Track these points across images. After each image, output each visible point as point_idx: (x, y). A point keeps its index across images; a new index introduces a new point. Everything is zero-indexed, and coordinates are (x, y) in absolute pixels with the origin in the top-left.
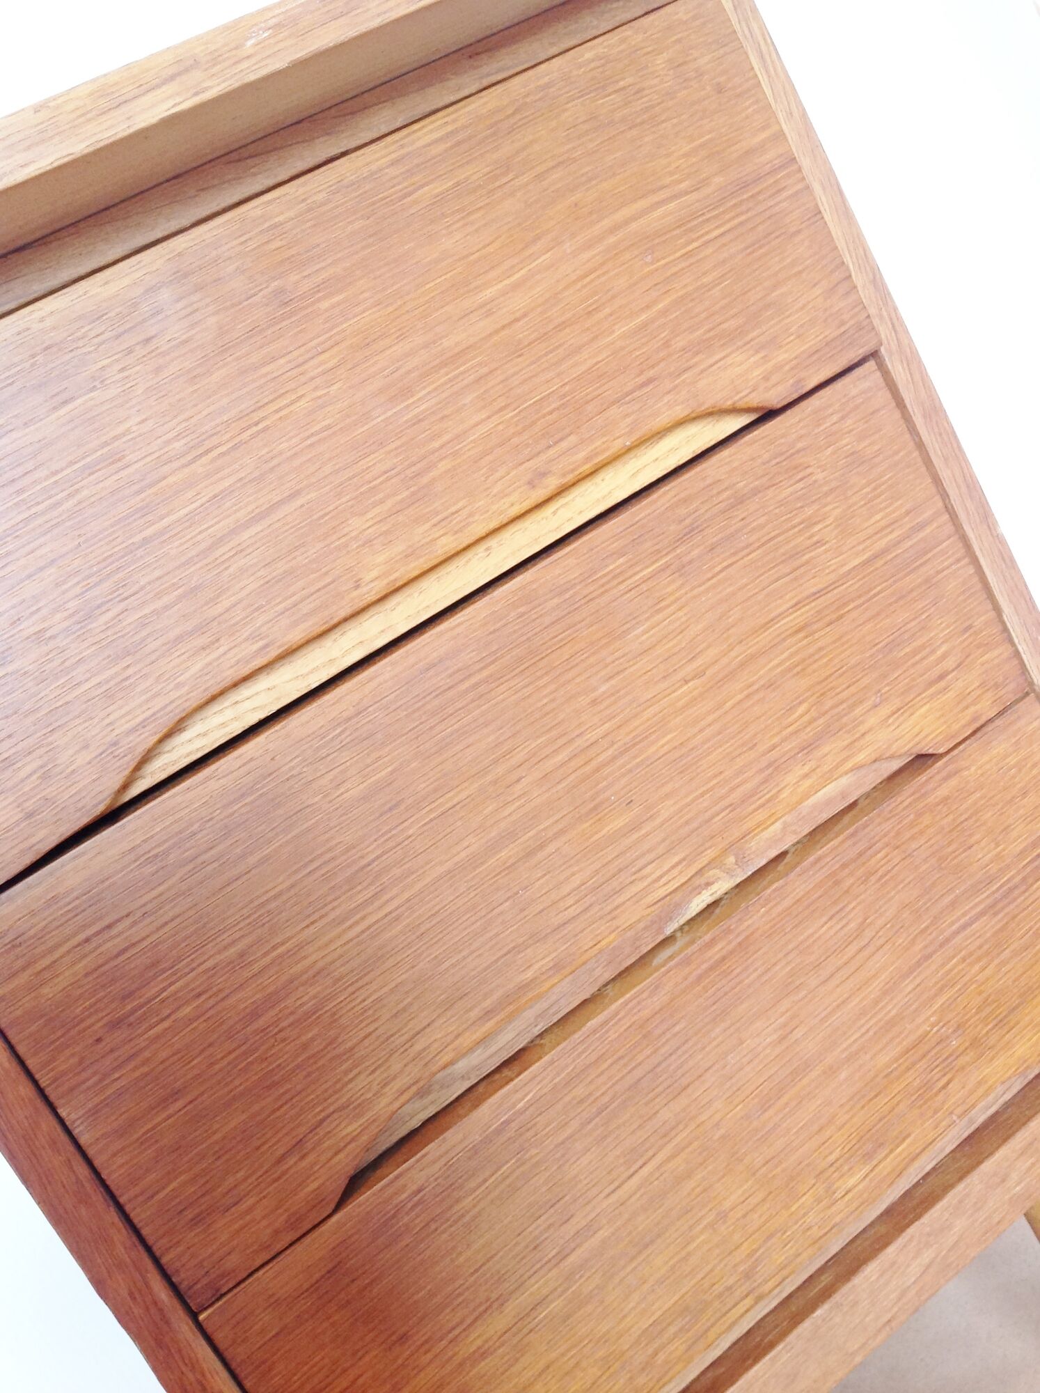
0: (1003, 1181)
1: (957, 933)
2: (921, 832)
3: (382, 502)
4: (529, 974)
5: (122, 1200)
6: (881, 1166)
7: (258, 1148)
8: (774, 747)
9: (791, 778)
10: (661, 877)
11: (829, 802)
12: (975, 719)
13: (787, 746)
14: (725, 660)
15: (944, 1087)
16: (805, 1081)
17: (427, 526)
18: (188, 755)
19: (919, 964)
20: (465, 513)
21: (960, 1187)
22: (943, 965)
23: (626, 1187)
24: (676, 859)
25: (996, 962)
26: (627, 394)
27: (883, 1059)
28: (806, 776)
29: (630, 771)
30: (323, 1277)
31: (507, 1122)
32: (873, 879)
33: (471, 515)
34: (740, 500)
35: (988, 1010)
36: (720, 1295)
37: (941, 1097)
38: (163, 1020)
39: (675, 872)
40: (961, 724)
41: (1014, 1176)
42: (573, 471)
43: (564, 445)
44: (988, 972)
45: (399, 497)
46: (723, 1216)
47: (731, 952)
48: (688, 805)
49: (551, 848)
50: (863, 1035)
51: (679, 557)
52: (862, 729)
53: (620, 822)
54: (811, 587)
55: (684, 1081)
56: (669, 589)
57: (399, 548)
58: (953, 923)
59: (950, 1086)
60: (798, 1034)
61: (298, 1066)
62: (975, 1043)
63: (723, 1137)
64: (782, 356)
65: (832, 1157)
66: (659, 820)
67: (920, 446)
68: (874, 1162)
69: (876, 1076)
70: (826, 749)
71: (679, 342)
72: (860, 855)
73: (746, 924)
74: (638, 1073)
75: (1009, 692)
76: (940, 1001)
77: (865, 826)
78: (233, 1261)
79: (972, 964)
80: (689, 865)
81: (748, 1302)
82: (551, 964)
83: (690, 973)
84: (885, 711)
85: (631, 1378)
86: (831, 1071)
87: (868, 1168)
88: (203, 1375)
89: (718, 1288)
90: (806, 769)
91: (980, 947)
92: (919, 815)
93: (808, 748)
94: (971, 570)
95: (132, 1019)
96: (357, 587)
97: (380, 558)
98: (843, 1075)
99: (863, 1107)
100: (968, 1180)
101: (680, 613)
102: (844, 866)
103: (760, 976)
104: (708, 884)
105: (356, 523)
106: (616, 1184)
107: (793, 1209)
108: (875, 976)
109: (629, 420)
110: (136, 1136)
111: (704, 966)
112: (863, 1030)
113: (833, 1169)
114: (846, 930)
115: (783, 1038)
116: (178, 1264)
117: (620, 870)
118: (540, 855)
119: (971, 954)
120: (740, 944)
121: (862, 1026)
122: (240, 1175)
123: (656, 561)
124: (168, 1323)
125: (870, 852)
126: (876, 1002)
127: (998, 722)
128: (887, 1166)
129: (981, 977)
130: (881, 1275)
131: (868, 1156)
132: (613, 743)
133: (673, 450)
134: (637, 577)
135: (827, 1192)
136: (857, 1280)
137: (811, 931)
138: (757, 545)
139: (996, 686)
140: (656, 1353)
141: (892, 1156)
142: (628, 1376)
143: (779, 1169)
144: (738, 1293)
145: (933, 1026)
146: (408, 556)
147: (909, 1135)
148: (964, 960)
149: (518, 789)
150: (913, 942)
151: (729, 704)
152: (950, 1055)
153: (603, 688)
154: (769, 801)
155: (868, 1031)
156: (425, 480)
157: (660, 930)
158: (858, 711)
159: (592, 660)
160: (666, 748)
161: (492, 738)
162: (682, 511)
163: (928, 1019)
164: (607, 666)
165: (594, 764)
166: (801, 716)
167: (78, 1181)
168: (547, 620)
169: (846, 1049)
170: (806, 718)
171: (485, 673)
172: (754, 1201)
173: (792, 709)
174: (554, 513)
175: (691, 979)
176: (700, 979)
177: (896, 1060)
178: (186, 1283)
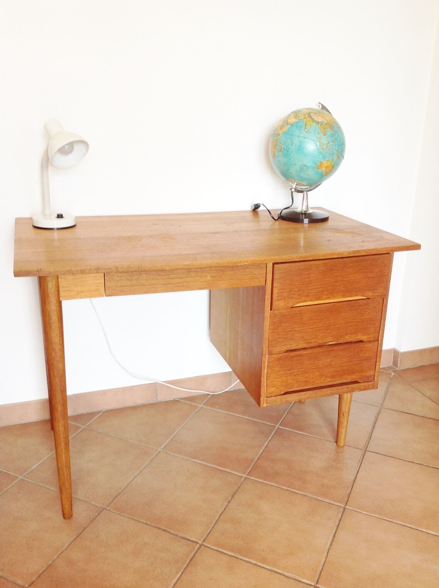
1: (354, 361)
2: (357, 349)
4: (312, 341)
6: (332, 380)
7: (281, 343)
8: (348, 332)
9: (348, 336)
10: (330, 339)
11: (350, 340)
12: (370, 340)
14: (349, 321)
16: (330, 367)
19: (348, 362)
22: (351, 363)
23: (308, 366)
27: (339, 369)
28: (350, 337)
29: (333, 327)
30: (279, 358)
32: (349, 351)
34: (360, 306)
35: (352, 371)
36: (310, 382)
40: (368, 340)
41: (344, 389)
44: (355, 367)
46: (315, 375)
48: (337, 333)
50: (339, 366)
51: (351, 309)
52: (358, 335)
53: (329, 332)
54: (362, 318)
55: (319, 360)
56: (348, 311)
59: (344, 377)
61: (289, 338)
62: (349, 373)
63: (320, 367)
64: (375, 294)
65: (328, 376)
66: (333, 333)
67: (382, 309)
69: (337, 370)
70: (353, 335)
71: (366, 289)
74: (316, 356)
75: (375, 339)
76: (348, 367)
77: (352, 345)
78: (274, 352)
80: (333, 339)
82: (315, 341)
84: (361, 334)
85: (297, 385)
91: (356, 364)
92: (358, 347)
93: (351, 334)
94: (380, 324)
95: (279, 326)
98: (334, 368)
99: (334, 373)
101: (348, 314)
102: (347, 348)
103: (333, 354)
104: (333, 342)
107: (321, 378)
108: (343, 361)
114: (344, 354)
115: (331, 361)
117: (326, 336)
118: (320, 331)
120: (333, 350)
122: (279, 345)
125: (351, 348)
126: (342, 363)
127: (372, 342)
131: (331, 378)
132: (333, 324)
136: (323, 390)
137: (340, 352)
138: (359, 311)
139: (374, 338)
140: (300, 384)
141: (334, 379)
143: (322, 374)
147: (337, 378)
148: (353, 364)
149: (322, 323)
150: (349, 359)
151: (347, 325)
152: (346, 373)
153: (336, 318)
154: (344, 337)
157: (326, 344)
158: (359, 333)
159: (337, 314)
160: (338, 327)
161: (323, 317)
163: (346, 368)
164: (337, 316)
165: (330, 325)
169: (336, 366)
170: (353, 331)
172: (318, 375)
173: (352, 329)
176: (326, 351)
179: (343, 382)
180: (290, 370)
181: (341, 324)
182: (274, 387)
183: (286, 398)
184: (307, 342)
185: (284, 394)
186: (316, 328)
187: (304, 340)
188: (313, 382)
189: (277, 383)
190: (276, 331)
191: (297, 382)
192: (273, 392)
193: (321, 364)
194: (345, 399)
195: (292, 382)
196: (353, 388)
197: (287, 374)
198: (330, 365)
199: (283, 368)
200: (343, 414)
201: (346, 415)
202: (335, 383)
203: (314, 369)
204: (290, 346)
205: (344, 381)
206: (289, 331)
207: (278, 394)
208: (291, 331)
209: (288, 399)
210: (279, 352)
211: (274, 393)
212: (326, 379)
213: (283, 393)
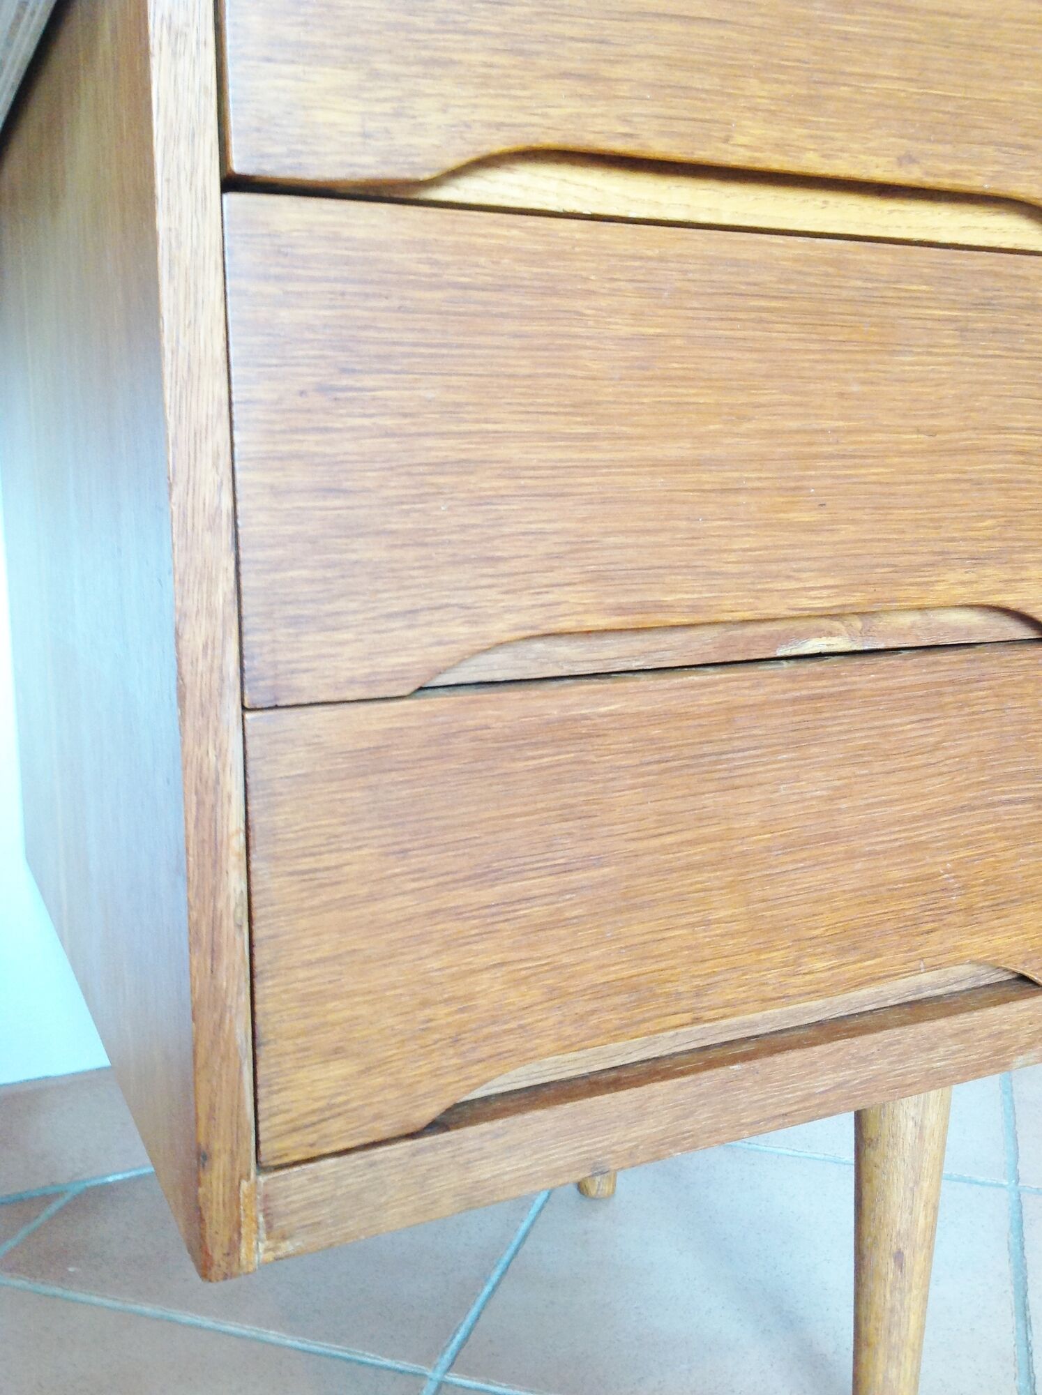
0: (931, 1049)
1: (1003, 803)
2: (1022, 697)
3: (782, 82)
4: (669, 598)
5: (242, 556)
6: (846, 968)
7: (378, 591)
8: (952, 540)
9: (952, 577)
10: (812, 589)
11: (956, 629)
13: (963, 547)
14: (956, 436)
15: (928, 932)
16: (828, 850)
17: (805, 132)
18: (503, 197)
19: (962, 809)
20: (839, 144)
21: (897, 1031)
22: (979, 824)
23: (645, 844)
24: (831, 582)
25: (1019, 850)
26: (1007, 145)
27: (896, 874)
28: (963, 583)
29: (838, 477)
30: (369, 749)
31: (585, 717)
32: (967, 710)
33: (842, 150)
35: (993, 888)
36: (668, 994)
37: (920, 939)
38: (365, 416)
39: (825, 593)
42: (935, 175)
43: (940, 148)
44: (1008, 854)
45: (797, 91)
46: (707, 923)
47: (831, 695)
48: (865, 541)
49: (742, 499)
50: (890, 841)
51: (968, 320)
52: (1024, 574)
53: (805, 517)
55: (738, 782)
56: (947, 341)
57: (774, 133)
58: (1003, 792)
59: (932, 934)
60: (843, 804)
61: (450, 542)
62: (969, 910)
63: (743, 854)
65: (815, 933)
66: (836, 538)
68: (844, 961)
69: (883, 885)
70: (989, 571)
72: (968, 682)
73: (854, 679)
74: (707, 749)
76: (962, 854)
77: (983, 660)
78: (304, 681)
79: (1001, 839)
80: (837, 595)
81: (687, 1017)
82: (689, 603)
83: (790, 690)
85: (561, 1022)
86: (851, 856)
87: (834, 962)
88: (224, 766)
89: (669, 987)
90: (967, 577)
91: (1014, 828)
92: (1027, 680)
93: (977, 560)
95: (340, 395)
96: (726, 140)
97: (758, 132)
98: (858, 866)
99: (859, 904)
100: (906, 1029)
101: (944, 369)
102: (952, 683)
103: (841, 732)
104: (830, 634)
105: (753, 86)
106: (641, 834)
107: (762, 957)
108: (924, 796)
109: (997, 168)
110: (286, 505)
111: (804, 692)
112: (893, 837)
113: (809, 943)
114: (925, 740)
115: (831, 799)
116: (257, 650)
117: (785, 560)
118: (732, 498)
119: (1004, 829)
120: (841, 692)
121: (895, 832)
122: (353, 606)
123: (948, 309)
124: (221, 695)
125: (976, 685)
126: (916, 819)
128: (851, 971)
129: (1002, 855)
130: (800, 1067)
131: (842, 951)
132: (837, 443)
133: (1002, 231)
134: (929, 312)
135: (795, 961)
136: (779, 1059)
137: (897, 721)
138: (1027, 355)
140: (593, 1012)
141: (859, 965)
142: (561, 1018)
143: (769, 913)
144: (684, 1004)
145: (947, 872)
146: (780, 146)
147: (881, 956)
148: (997, 830)
149: (746, 427)
150: (968, 787)
151: (940, 476)
152: (945, 907)
153: (855, 388)
154: (927, 583)
155: (897, 840)
156: (825, 91)
157: (774, 648)
158: (1029, 556)
159: (859, 357)
160: (874, 478)
161: (750, 365)
162: (989, 282)
163: (945, 862)
164: (866, 371)
165: (814, 449)
166: (987, 528)
167: (218, 508)
168: (845, 294)
169: (872, 844)
170: (988, 533)
171: (774, 304)
172: (735, 927)
173: (982, 518)
174: (891, 212)
175: (787, 696)
176: (795, 701)
177: (905, 881)
178: (255, 673)
179: (919, 989)
180: (484, 876)
181: (902, 454)
182: (337, 1052)
183: (467, 1166)
184: (624, 600)
185: (438, 1125)
186: (698, 463)
187: (598, 577)
188: (699, 993)
189: (363, 1011)
190: (310, 443)
191: (553, 994)
192: (331, 1111)
193: (752, 822)
194: (909, 1139)
195: (514, 997)
196: (1000, 1034)
197: (457, 914)
198: (830, 838)
199: (414, 862)
200: (899, 1257)
201: (914, 1262)
202: (864, 998)
203: (699, 867)
204: (464, 630)
205: (927, 982)
206: (440, 467)
207: (384, 1129)
208: (465, 466)
209: (484, 1171)
210: (369, 683)
211: (335, 1126)
212: (796, 962)
213: (432, 1110)
